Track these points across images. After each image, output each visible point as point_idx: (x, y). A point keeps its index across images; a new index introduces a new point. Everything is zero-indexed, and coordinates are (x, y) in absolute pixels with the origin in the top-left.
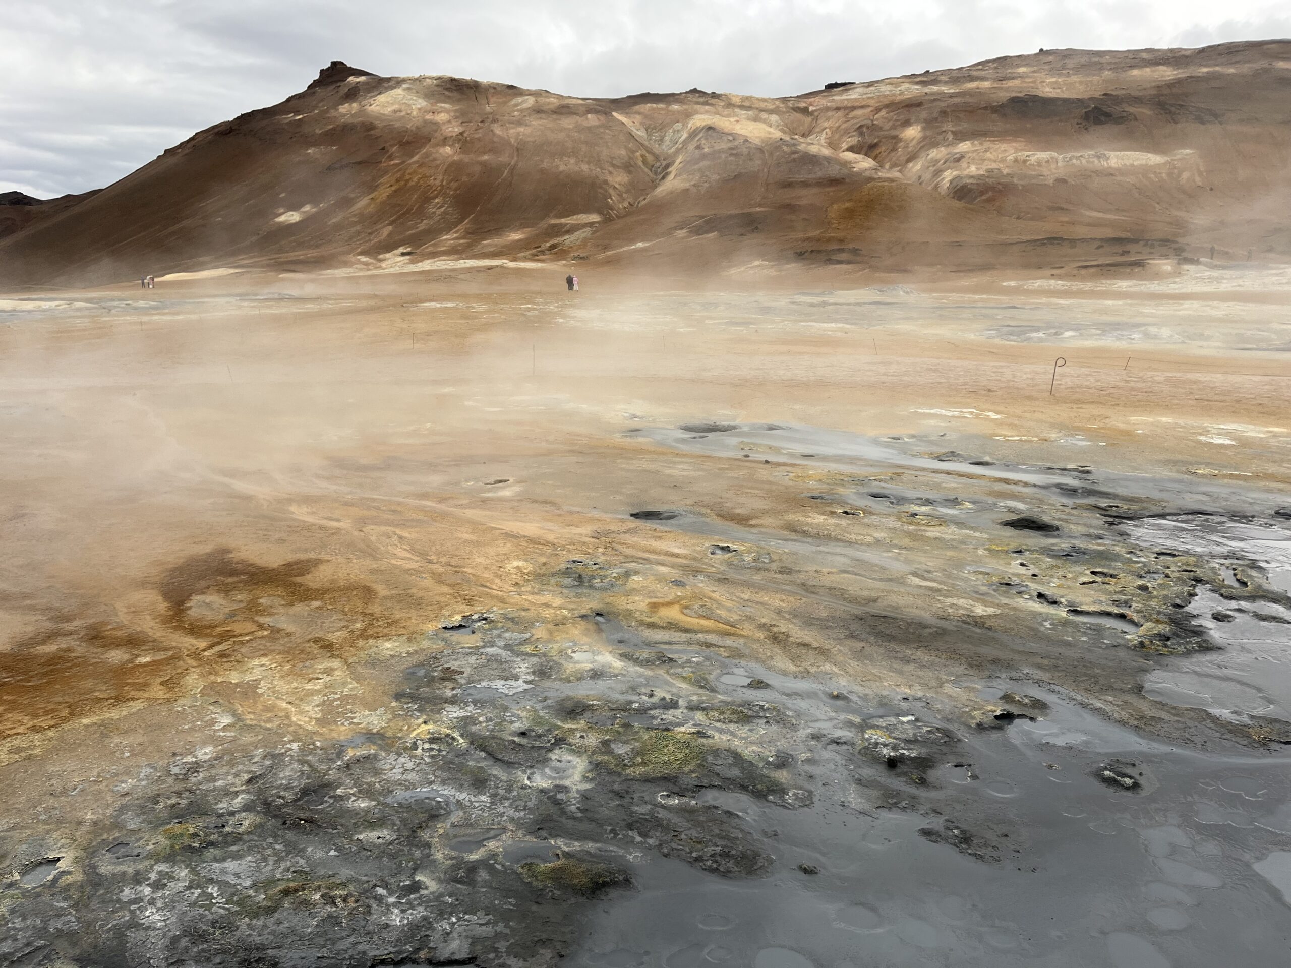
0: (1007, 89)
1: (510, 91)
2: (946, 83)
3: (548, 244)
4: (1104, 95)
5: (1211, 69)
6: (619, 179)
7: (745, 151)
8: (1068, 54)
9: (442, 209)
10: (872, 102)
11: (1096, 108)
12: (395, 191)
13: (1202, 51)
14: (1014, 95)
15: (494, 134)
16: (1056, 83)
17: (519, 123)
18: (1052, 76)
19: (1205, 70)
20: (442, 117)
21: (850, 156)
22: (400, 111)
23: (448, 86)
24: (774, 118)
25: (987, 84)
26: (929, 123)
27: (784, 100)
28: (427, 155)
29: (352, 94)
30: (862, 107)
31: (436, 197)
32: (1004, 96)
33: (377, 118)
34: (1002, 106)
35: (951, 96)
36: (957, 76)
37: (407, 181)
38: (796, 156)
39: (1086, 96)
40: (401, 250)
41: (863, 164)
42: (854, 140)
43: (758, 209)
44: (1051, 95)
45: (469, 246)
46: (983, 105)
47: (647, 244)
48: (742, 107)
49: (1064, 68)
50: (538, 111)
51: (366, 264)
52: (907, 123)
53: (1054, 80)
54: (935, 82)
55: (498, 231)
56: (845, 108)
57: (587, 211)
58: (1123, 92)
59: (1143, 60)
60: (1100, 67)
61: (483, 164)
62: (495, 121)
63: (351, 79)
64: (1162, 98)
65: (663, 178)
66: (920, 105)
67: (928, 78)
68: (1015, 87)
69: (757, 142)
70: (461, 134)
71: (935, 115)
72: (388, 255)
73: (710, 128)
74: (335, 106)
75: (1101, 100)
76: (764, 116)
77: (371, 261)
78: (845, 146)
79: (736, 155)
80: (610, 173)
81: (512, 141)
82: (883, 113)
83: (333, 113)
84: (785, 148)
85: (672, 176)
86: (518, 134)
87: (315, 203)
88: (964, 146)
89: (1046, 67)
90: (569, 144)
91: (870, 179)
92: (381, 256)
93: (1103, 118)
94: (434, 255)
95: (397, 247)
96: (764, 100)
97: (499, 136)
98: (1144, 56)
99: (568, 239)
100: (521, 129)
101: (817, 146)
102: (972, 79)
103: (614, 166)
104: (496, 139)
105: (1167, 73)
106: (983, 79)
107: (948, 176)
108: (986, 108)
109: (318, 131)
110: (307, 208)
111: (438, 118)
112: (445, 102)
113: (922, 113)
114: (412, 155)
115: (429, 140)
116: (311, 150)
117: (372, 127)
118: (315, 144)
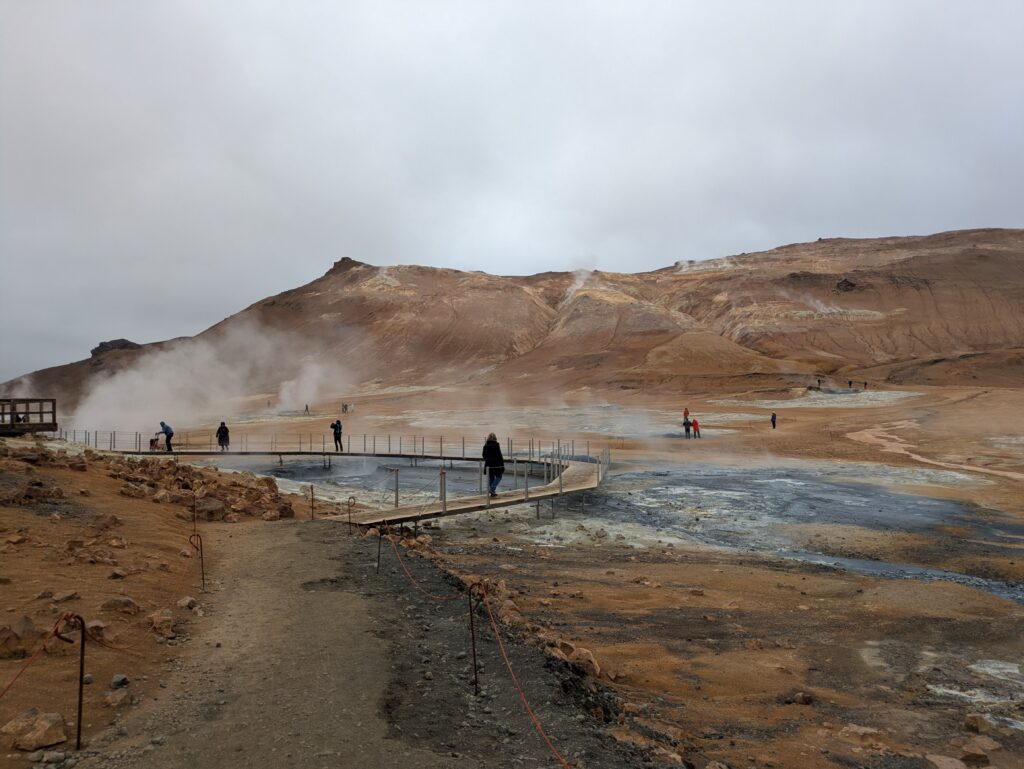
4: (853, 271)
5: (934, 251)
6: (519, 333)
7: (607, 311)
8: (838, 241)
9: (405, 353)
11: (846, 280)
13: (930, 237)
14: (794, 271)
15: (444, 303)
16: (824, 262)
17: (460, 296)
18: (824, 257)
19: (929, 251)
21: (677, 314)
22: (383, 288)
23: (415, 271)
24: (631, 288)
25: (778, 264)
26: (733, 290)
27: (640, 276)
28: (398, 318)
29: (354, 279)
30: (692, 280)
32: (787, 272)
33: (368, 294)
34: (783, 279)
35: (752, 272)
38: (640, 315)
39: (840, 272)
40: (376, 380)
41: (684, 320)
42: (682, 303)
46: (771, 278)
47: (530, 375)
50: (473, 287)
52: (718, 292)
53: (824, 260)
56: (680, 281)
57: (499, 353)
58: (868, 269)
59: (888, 245)
60: (857, 251)
61: (435, 324)
62: (444, 294)
63: (354, 269)
64: (892, 273)
65: (552, 330)
66: (730, 278)
68: (796, 267)
69: (615, 305)
70: (422, 303)
71: (738, 286)
73: (586, 296)
74: (342, 288)
75: (850, 274)
76: (625, 287)
78: (676, 307)
79: (600, 314)
80: (516, 328)
81: (455, 308)
82: (704, 284)
83: (340, 292)
84: (634, 309)
85: (557, 329)
86: (459, 303)
88: (753, 307)
90: (490, 310)
91: (687, 330)
93: (850, 287)
96: (626, 276)
97: (447, 305)
100: (461, 299)
101: (652, 307)
102: (769, 260)
103: (519, 322)
104: (444, 307)
105: (903, 255)
106: (776, 260)
107: (740, 327)
108: (772, 281)
109: (330, 303)
111: (408, 293)
112: (413, 282)
113: (729, 284)
114: (389, 318)
115: (400, 307)
116: (324, 316)
117: (363, 299)
118: (328, 312)
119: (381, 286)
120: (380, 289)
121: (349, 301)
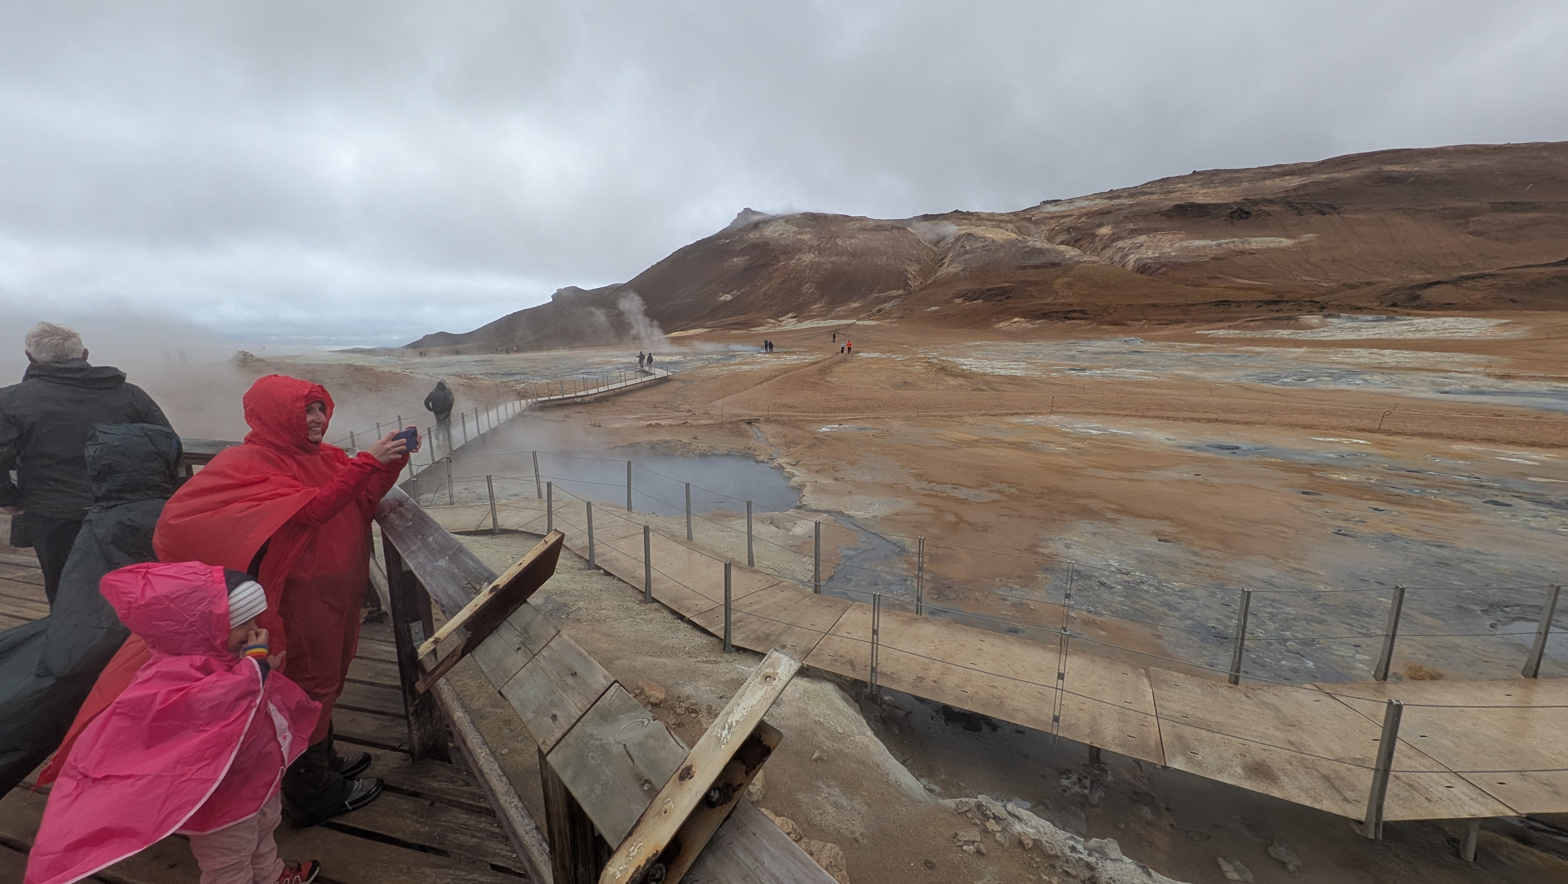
0: (1171, 199)
1: (845, 219)
2: (1126, 197)
3: (876, 309)
4: (1244, 199)
5: (1329, 176)
6: (913, 269)
7: (993, 247)
8: (1216, 172)
9: (811, 290)
10: (1075, 213)
11: (1238, 209)
12: (783, 281)
13: (1323, 163)
14: (1176, 203)
15: (838, 245)
16: (1206, 193)
17: (851, 237)
18: (1204, 188)
19: (1325, 176)
20: (806, 237)
21: (1063, 247)
22: (783, 234)
23: (810, 218)
24: (1010, 226)
25: (1156, 196)
26: (1116, 224)
27: (1015, 214)
28: (799, 259)
29: (756, 226)
30: (1069, 216)
31: (806, 284)
32: (1169, 204)
33: (770, 239)
34: (1169, 211)
35: (1131, 206)
36: (1133, 193)
37: (790, 274)
38: (1027, 249)
39: (1230, 201)
40: (790, 315)
41: (1071, 252)
42: (1064, 237)
43: (1006, 284)
44: (1203, 202)
45: (829, 312)
46: (1155, 210)
47: (937, 308)
48: (988, 220)
49: (1212, 183)
50: (863, 229)
51: (774, 324)
52: (1101, 225)
53: (1205, 191)
54: (1118, 197)
55: (844, 302)
56: (1057, 217)
57: (897, 289)
58: (1259, 197)
59: (1274, 173)
60: (1239, 180)
61: (833, 263)
62: (837, 237)
63: (756, 218)
64: (1290, 199)
65: (940, 266)
66: (1109, 212)
67: (1112, 195)
68: (1177, 198)
69: (1001, 241)
70: (819, 245)
71: (1121, 218)
72: (783, 318)
73: (969, 234)
74: (747, 235)
75: (1242, 203)
76: (1003, 225)
77: (775, 322)
78: (1058, 241)
79: (988, 250)
80: (908, 264)
81: (849, 248)
82: (1083, 219)
83: (746, 237)
84: (1019, 245)
85: (946, 265)
86: (852, 244)
87: (739, 290)
88: (1142, 238)
89: (1198, 183)
90: (882, 248)
91: (1078, 262)
92: (780, 319)
93: (1244, 216)
94: (810, 317)
95: (787, 313)
96: (1002, 215)
97: (841, 246)
98: (1275, 170)
99: (887, 306)
100: (853, 241)
101: (1039, 242)
102: (1145, 194)
103: (910, 260)
104: (839, 248)
105: (1294, 182)
106: (1152, 193)
107: (1132, 258)
108: (1157, 213)
109: (738, 248)
110: (735, 292)
111: (804, 237)
112: (808, 227)
113: (1111, 218)
114: (791, 259)
115: (800, 250)
116: (735, 259)
117: (768, 244)
118: (737, 256)
119: (781, 232)
120: (780, 234)
121: (755, 246)
